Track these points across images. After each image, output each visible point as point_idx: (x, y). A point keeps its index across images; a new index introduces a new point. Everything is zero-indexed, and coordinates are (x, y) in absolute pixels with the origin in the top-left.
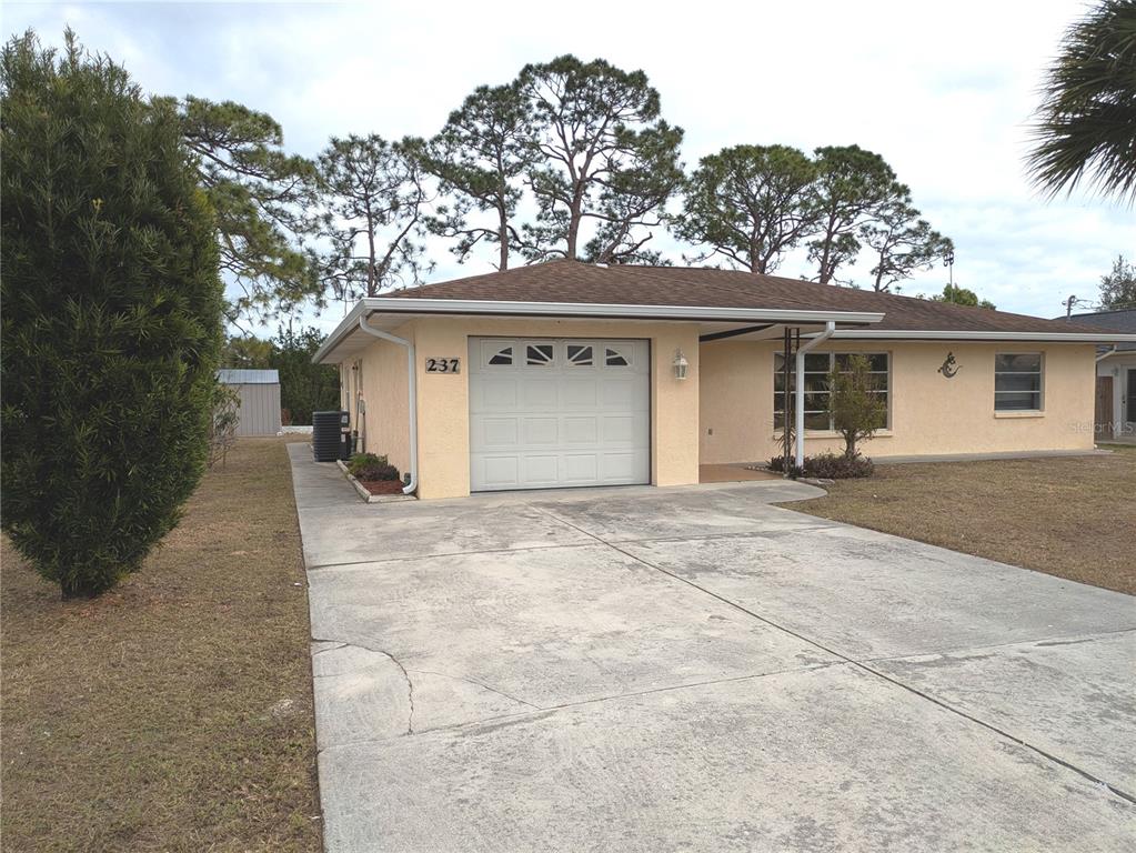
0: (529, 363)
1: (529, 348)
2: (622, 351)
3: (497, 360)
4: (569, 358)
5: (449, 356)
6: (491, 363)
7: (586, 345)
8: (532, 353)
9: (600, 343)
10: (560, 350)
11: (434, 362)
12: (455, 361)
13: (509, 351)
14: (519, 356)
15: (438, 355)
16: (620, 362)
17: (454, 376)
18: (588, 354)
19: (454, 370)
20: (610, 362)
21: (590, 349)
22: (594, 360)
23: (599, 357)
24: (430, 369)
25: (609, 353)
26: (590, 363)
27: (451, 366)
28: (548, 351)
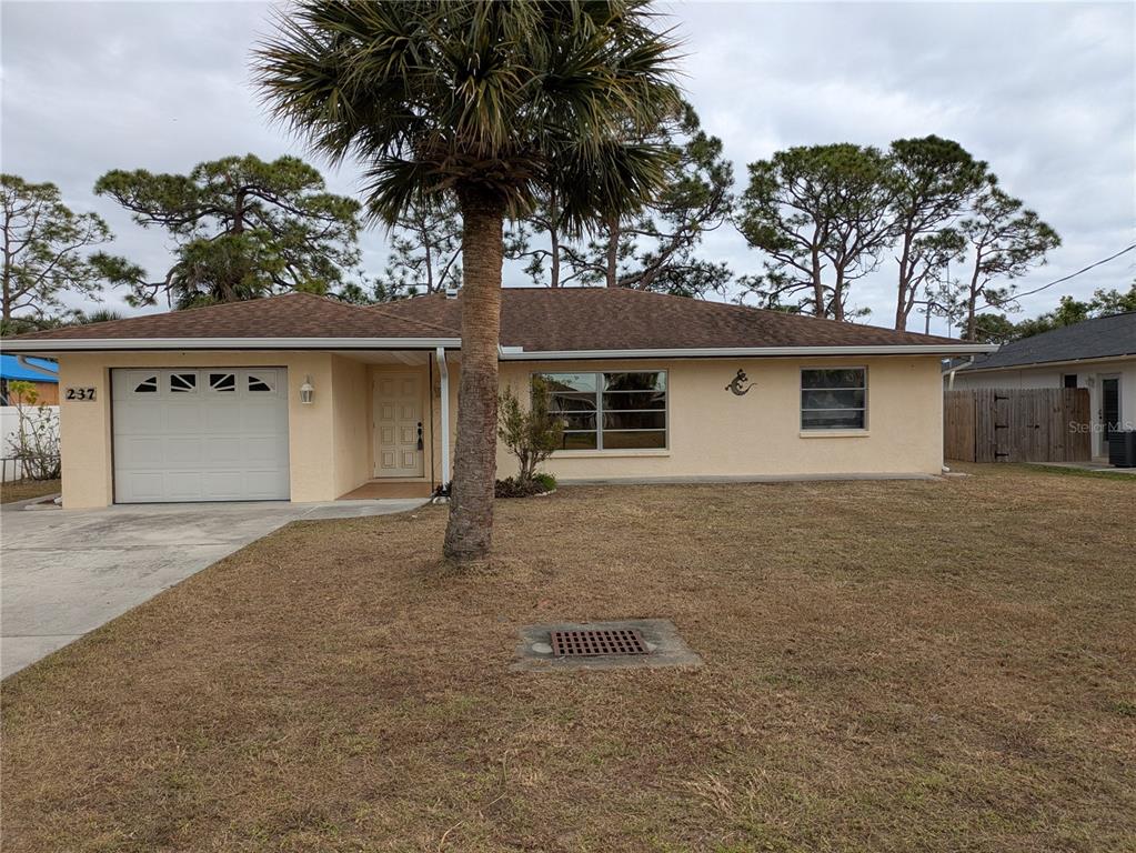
0: (173, 390)
1: (173, 377)
2: (264, 377)
3: (142, 389)
4: (212, 384)
5: (86, 386)
6: (137, 390)
7: (228, 373)
8: (175, 381)
9: (241, 371)
10: (203, 379)
11: (73, 391)
12: (92, 390)
13: (154, 380)
14: (164, 383)
15: (77, 386)
16: (263, 387)
17: (91, 402)
18: (231, 381)
19: (91, 397)
20: (252, 388)
21: (232, 377)
22: (236, 386)
23: (242, 383)
24: (70, 398)
25: (252, 380)
26: (233, 390)
27: (87, 394)
28: (191, 379)
